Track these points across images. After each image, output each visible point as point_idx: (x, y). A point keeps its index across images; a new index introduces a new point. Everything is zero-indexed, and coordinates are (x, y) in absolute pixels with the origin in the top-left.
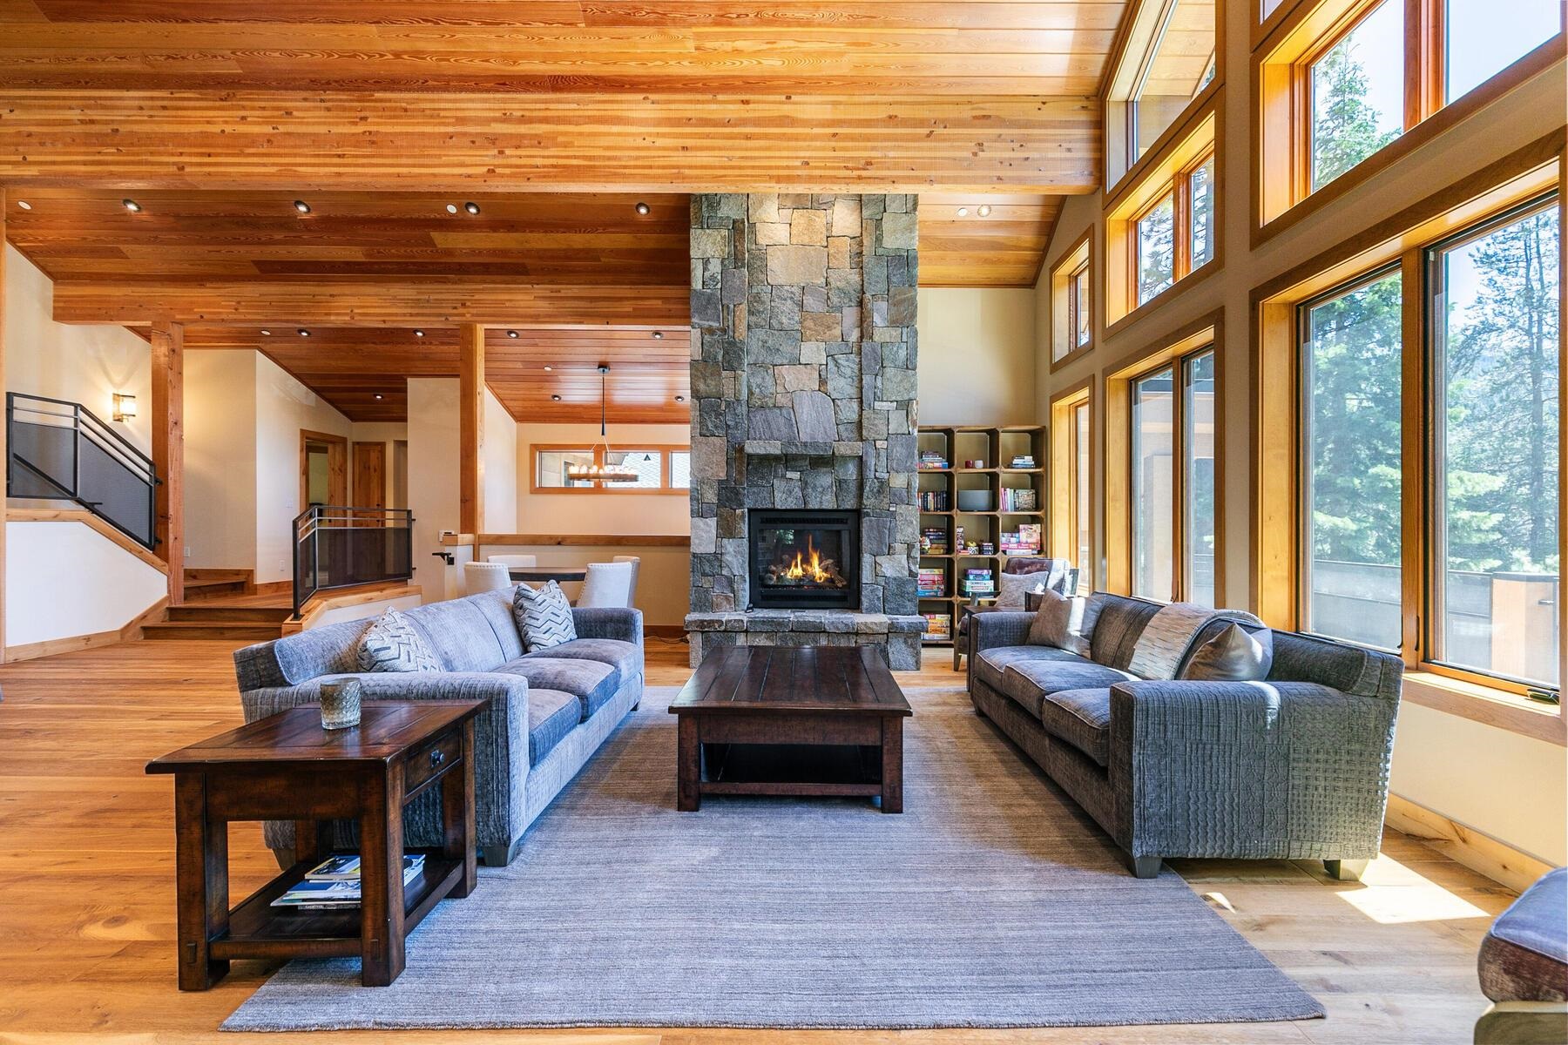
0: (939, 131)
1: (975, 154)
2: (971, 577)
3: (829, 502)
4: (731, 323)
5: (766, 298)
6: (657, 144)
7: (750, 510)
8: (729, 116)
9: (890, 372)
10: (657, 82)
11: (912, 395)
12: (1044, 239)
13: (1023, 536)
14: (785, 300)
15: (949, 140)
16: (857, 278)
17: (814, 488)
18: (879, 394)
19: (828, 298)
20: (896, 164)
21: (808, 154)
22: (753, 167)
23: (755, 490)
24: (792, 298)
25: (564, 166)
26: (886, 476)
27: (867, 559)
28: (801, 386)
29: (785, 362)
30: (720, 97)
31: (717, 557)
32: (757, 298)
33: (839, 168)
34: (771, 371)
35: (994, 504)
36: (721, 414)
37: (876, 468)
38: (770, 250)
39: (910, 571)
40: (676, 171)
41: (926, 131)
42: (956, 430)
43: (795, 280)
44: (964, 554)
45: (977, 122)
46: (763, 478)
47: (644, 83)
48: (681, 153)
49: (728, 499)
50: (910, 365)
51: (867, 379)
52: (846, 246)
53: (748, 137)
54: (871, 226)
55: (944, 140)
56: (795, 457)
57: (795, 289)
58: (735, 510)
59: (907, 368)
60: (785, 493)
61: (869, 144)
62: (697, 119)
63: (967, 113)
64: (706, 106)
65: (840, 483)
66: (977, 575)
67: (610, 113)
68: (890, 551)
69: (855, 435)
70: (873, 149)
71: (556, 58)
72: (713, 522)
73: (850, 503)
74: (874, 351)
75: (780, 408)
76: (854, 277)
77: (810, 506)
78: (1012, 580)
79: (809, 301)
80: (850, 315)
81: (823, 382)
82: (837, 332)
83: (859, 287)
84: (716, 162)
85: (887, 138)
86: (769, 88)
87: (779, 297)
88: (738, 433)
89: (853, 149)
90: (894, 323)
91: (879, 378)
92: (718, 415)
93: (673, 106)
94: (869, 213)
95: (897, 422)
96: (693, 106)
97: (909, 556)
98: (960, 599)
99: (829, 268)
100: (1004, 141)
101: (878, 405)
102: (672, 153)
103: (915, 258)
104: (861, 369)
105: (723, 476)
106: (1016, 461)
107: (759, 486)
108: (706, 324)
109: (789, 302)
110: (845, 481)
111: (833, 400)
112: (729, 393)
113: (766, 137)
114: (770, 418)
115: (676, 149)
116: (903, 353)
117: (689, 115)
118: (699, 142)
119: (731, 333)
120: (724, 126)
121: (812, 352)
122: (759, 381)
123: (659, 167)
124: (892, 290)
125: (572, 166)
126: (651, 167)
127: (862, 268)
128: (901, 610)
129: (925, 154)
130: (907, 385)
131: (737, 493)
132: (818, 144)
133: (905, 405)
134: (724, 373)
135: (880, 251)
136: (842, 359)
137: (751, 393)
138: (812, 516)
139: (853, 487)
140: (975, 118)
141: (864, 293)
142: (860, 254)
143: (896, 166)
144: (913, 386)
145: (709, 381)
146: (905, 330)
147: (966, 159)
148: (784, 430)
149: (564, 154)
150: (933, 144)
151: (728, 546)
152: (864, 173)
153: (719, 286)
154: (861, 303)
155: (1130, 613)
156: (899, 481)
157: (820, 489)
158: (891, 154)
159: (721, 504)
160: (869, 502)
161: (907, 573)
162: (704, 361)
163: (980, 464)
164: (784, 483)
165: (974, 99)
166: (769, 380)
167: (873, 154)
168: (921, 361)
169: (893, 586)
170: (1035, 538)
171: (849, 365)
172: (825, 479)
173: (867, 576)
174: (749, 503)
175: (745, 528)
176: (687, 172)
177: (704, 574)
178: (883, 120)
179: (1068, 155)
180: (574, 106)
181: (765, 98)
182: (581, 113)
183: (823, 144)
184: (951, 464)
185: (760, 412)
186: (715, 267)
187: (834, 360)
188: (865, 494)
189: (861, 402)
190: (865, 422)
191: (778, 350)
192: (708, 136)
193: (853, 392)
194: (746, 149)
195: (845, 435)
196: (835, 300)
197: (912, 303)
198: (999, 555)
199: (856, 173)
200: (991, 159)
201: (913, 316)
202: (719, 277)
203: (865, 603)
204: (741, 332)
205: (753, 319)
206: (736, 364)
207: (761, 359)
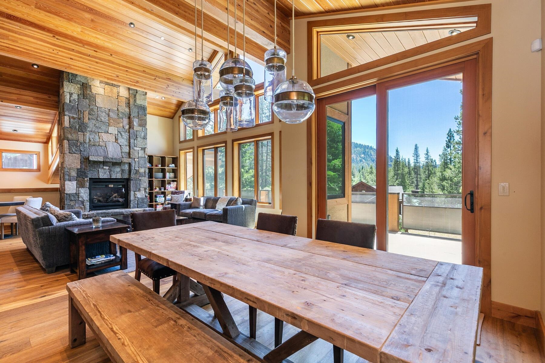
0: (157, 79)
1: (167, 88)
2: (158, 197)
3: (119, 176)
4: (82, 117)
5: (96, 110)
6: (59, 54)
7: (90, 178)
8: (89, 54)
9: (139, 139)
10: (60, 33)
11: (146, 146)
12: (177, 108)
13: (172, 185)
14: (103, 112)
15: (160, 82)
16: (128, 110)
17: (114, 172)
18: (136, 145)
19: (118, 114)
20: (145, 84)
21: (118, 74)
22: (99, 73)
23: (92, 172)
24: (105, 112)
25: (13, 49)
26: (138, 169)
27: (132, 193)
28: (109, 140)
29: (103, 132)
30: (86, 46)
31: (77, 194)
32: (92, 110)
33: (128, 81)
34: (97, 134)
35: (164, 177)
36: (78, 146)
37: (135, 166)
38: (97, 95)
39: (145, 196)
40: (68, 65)
41: (154, 78)
42: (154, 156)
43: (106, 107)
44: (156, 191)
45: (167, 79)
46: (95, 168)
47: (54, 32)
48: (70, 60)
49: (81, 175)
50: (145, 138)
51: (132, 141)
52: (124, 100)
53: (97, 63)
54: (133, 96)
55: (159, 82)
56: (107, 162)
57: (106, 110)
58: (84, 179)
59: (144, 139)
60: (103, 173)
61: (138, 76)
62: (76, 51)
63: (165, 76)
64: (80, 48)
65: (123, 171)
66: (160, 196)
67: (36, 36)
68: (139, 190)
69: (128, 156)
70: (139, 78)
71: (14, 10)
72: (75, 183)
73: (126, 176)
74: (134, 132)
75: (101, 146)
76: (127, 110)
77: (113, 177)
78: (175, 196)
79: (111, 114)
80: (126, 121)
81: (116, 139)
82: (121, 125)
83: (129, 113)
84: (85, 67)
85: (143, 76)
86: (104, 50)
87: (100, 111)
88: (85, 153)
89: (133, 76)
90: (140, 125)
91: (136, 141)
92: (77, 146)
93: (65, 43)
94: (132, 92)
95: (141, 154)
96: (75, 46)
97: (145, 192)
98: (155, 203)
99: (118, 105)
100: (174, 86)
101: (135, 148)
102: (66, 59)
103: (146, 108)
104: (130, 137)
105: (79, 167)
106: (170, 165)
107: (93, 171)
108: (71, 115)
109: (104, 113)
110: (125, 170)
111: (120, 146)
112: (81, 139)
113: (103, 64)
114: (97, 149)
115: (68, 58)
116: (143, 134)
117: (73, 48)
118: (77, 58)
119: (82, 120)
120: (87, 56)
121: (113, 130)
122: (93, 137)
123: (60, 62)
124: (139, 116)
125: (17, 50)
126: (56, 61)
127: (130, 108)
128: (143, 207)
129: (154, 84)
130: (145, 144)
131: (85, 173)
132: (122, 72)
133: (144, 149)
134: (79, 133)
135: (135, 104)
136: (123, 134)
137: (90, 140)
138: (112, 180)
139: (127, 172)
140: (167, 78)
141: (130, 115)
142: (129, 103)
143: (145, 85)
144: (146, 144)
145: (73, 135)
146: (143, 128)
147: (164, 88)
148: (103, 153)
149: (13, 44)
150: (156, 82)
151: (82, 191)
152: (136, 84)
153: (77, 103)
154: (129, 118)
155: (213, 199)
156: (142, 170)
157: (116, 172)
158: (144, 81)
159: (78, 176)
160: (133, 176)
161: (144, 196)
162: (70, 127)
163: (160, 166)
164: (103, 170)
165: (166, 73)
166: (97, 137)
167: (139, 79)
168: (148, 137)
169: (140, 200)
170: (175, 186)
171: (126, 135)
172: (118, 169)
173: (132, 198)
174: (90, 176)
175: (87, 184)
176: (72, 67)
177: (71, 200)
178: (141, 71)
179: (189, 94)
180: (18, 28)
181: (103, 52)
182: (22, 31)
183: (123, 72)
184: (152, 166)
185: (93, 147)
186: (75, 97)
187: (120, 133)
188: (131, 174)
189: (130, 147)
190: (131, 153)
191: (100, 128)
192: (81, 57)
193: (127, 143)
194: (96, 66)
195: (124, 156)
196: (121, 115)
197: (145, 120)
198: (166, 191)
199: (134, 84)
200: (171, 90)
201: (146, 124)
202: (77, 100)
203: (132, 205)
204: (86, 120)
205: (90, 116)
206: (84, 130)
207: (93, 130)
